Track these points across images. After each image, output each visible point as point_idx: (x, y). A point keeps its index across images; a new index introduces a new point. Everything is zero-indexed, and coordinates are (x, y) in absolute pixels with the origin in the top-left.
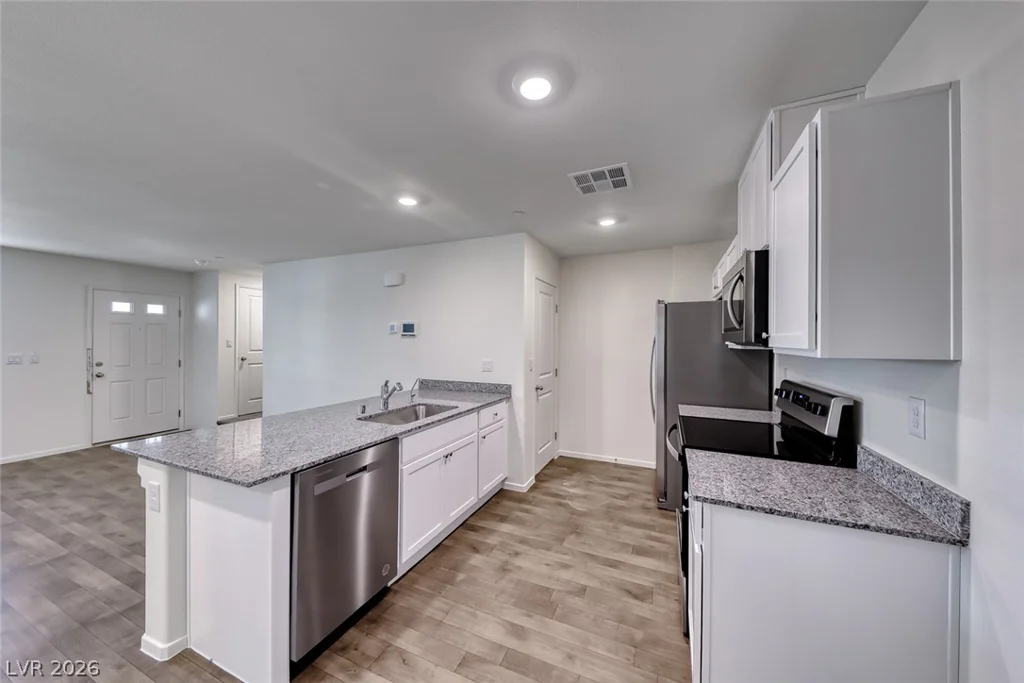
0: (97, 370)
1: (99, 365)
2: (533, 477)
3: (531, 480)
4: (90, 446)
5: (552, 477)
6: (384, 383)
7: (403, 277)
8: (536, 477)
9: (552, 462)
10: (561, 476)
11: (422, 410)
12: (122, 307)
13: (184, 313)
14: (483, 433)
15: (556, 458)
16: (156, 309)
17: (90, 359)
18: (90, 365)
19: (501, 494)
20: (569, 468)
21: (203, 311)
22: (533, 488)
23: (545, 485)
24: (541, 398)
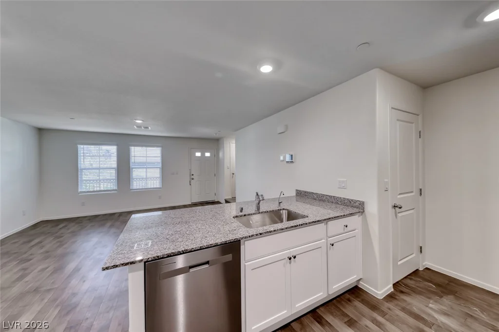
0: (192, 177)
1: (193, 175)
2: (391, 285)
3: (389, 289)
4: (191, 203)
5: (414, 291)
6: (256, 194)
7: (287, 127)
8: (394, 285)
9: (416, 272)
10: (427, 293)
11: (284, 214)
12: (198, 154)
13: (216, 155)
14: (331, 240)
15: (421, 269)
16: (208, 154)
17: (191, 173)
18: (190, 175)
19: (355, 292)
20: (438, 285)
21: (221, 155)
22: (390, 297)
23: (407, 298)
24: (400, 215)
